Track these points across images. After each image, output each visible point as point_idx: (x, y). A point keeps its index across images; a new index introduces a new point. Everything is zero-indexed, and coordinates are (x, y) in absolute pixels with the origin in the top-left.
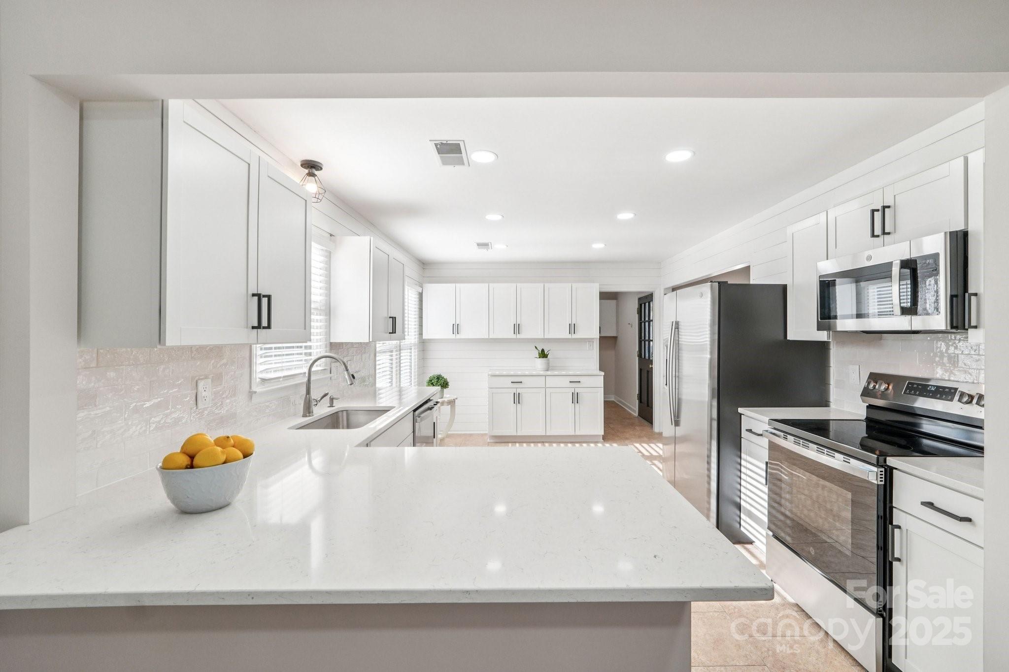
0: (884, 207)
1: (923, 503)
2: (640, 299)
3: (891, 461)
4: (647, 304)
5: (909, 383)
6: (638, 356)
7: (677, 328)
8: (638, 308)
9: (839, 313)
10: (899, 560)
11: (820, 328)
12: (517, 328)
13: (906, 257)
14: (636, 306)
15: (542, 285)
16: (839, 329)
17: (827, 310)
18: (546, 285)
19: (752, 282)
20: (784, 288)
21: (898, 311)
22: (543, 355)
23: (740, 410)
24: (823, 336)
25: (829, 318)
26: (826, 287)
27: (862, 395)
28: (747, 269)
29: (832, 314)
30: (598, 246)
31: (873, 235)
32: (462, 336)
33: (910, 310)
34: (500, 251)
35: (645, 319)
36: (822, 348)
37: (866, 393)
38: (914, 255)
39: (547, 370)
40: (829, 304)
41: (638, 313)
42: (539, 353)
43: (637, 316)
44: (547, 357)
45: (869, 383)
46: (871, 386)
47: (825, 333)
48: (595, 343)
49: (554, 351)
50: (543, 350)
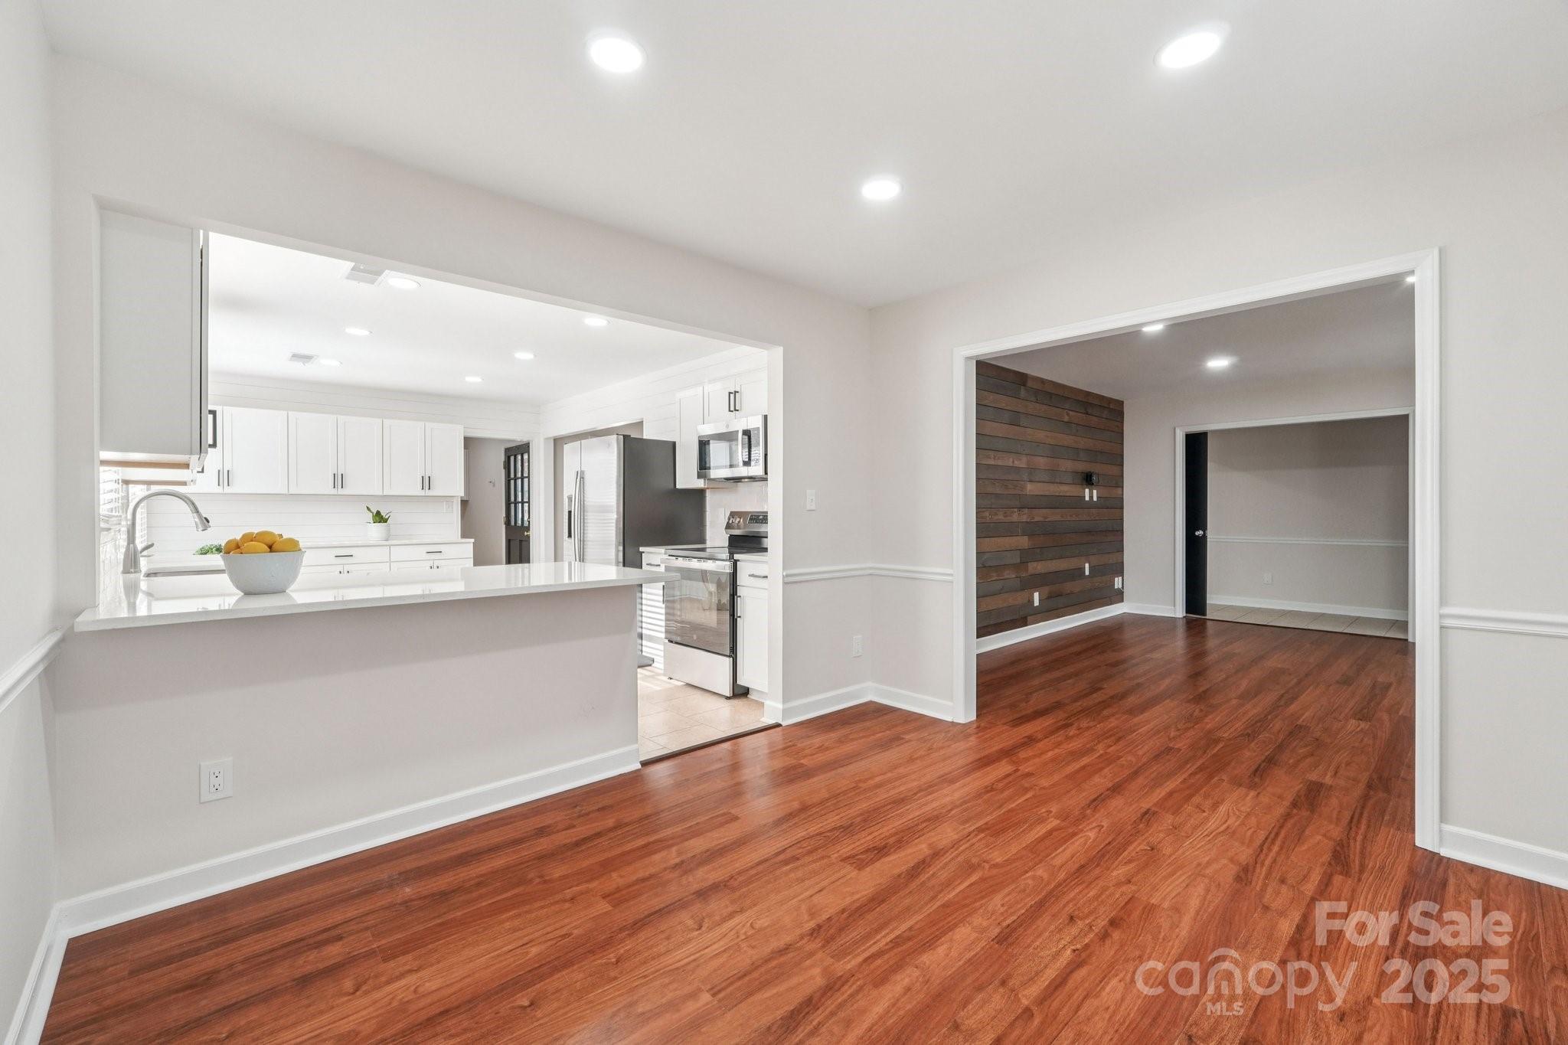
0: (736, 392)
1: (749, 576)
2: (507, 450)
3: (736, 557)
4: (519, 457)
5: (752, 516)
6: (505, 524)
7: (582, 478)
8: (505, 462)
9: (712, 465)
10: (740, 617)
11: (699, 476)
12: (339, 480)
13: (745, 428)
14: (502, 458)
15: (380, 421)
16: (712, 477)
17: (703, 463)
18: (384, 420)
19: (644, 437)
20: (674, 444)
21: (741, 464)
22: (379, 518)
23: (641, 549)
24: (700, 484)
25: (705, 469)
26: (703, 445)
27: (726, 528)
28: (640, 424)
29: (708, 465)
30: (473, 380)
31: (730, 411)
32: (234, 489)
33: (747, 463)
34: (328, 366)
35: (515, 475)
36: (700, 494)
37: (729, 526)
38: (748, 428)
39: (387, 540)
40: (705, 459)
41: (505, 468)
42: (373, 516)
43: (503, 472)
44: (386, 522)
45: (729, 519)
46: (731, 522)
47: (702, 480)
48: (455, 504)
49: (397, 514)
50: (378, 513)
